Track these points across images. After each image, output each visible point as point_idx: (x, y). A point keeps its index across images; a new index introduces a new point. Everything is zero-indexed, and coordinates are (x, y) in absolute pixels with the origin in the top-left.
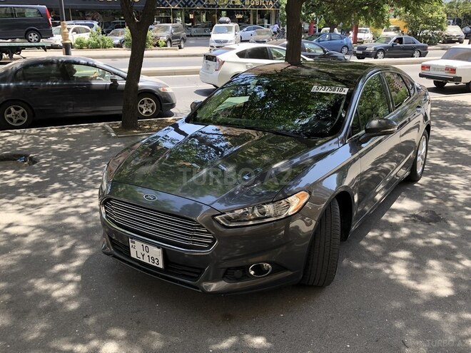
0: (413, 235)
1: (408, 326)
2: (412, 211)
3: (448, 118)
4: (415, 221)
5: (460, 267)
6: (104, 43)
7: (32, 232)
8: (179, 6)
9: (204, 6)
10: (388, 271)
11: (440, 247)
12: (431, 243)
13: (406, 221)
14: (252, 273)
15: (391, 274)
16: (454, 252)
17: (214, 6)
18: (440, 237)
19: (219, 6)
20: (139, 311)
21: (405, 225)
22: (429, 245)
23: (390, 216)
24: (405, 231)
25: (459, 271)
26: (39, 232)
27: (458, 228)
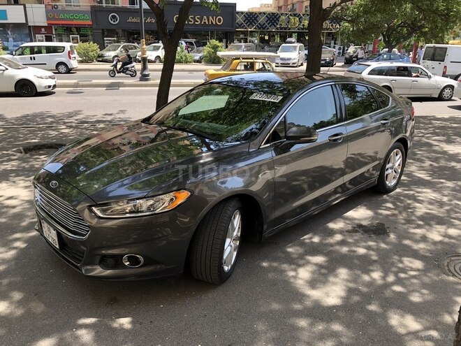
0: (342, 243)
2: (359, 220)
5: (367, 278)
6: (187, 58)
7: (20, 205)
8: (255, 28)
9: (277, 29)
10: (292, 274)
12: (355, 251)
14: (127, 264)
15: (294, 277)
17: (285, 29)
18: (369, 248)
19: (290, 29)
20: (45, 284)
21: (342, 232)
22: (352, 254)
24: (338, 238)
26: (26, 206)
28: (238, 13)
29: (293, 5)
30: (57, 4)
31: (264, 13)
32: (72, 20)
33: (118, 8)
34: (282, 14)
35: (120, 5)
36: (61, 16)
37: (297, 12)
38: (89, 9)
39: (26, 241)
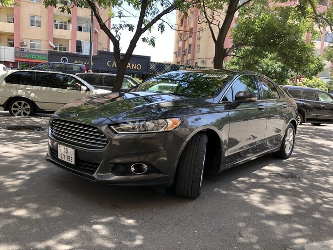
0: (272, 182)
1: (248, 226)
2: (277, 171)
3: (319, 135)
4: (276, 176)
5: (302, 201)
7: (16, 156)
10: (246, 197)
11: (290, 190)
12: (285, 187)
13: (269, 175)
15: (248, 199)
16: (301, 193)
18: (292, 185)
20: (56, 196)
21: (269, 177)
22: (283, 188)
23: (260, 172)
24: (268, 180)
25: (300, 203)
27: (308, 183)
28: (152, 63)
29: (187, 61)
30: (24, 48)
31: (169, 64)
32: (34, 59)
33: (68, 53)
34: (181, 66)
35: (70, 52)
36: (26, 56)
37: (190, 65)
38: (47, 53)
39: (28, 175)
